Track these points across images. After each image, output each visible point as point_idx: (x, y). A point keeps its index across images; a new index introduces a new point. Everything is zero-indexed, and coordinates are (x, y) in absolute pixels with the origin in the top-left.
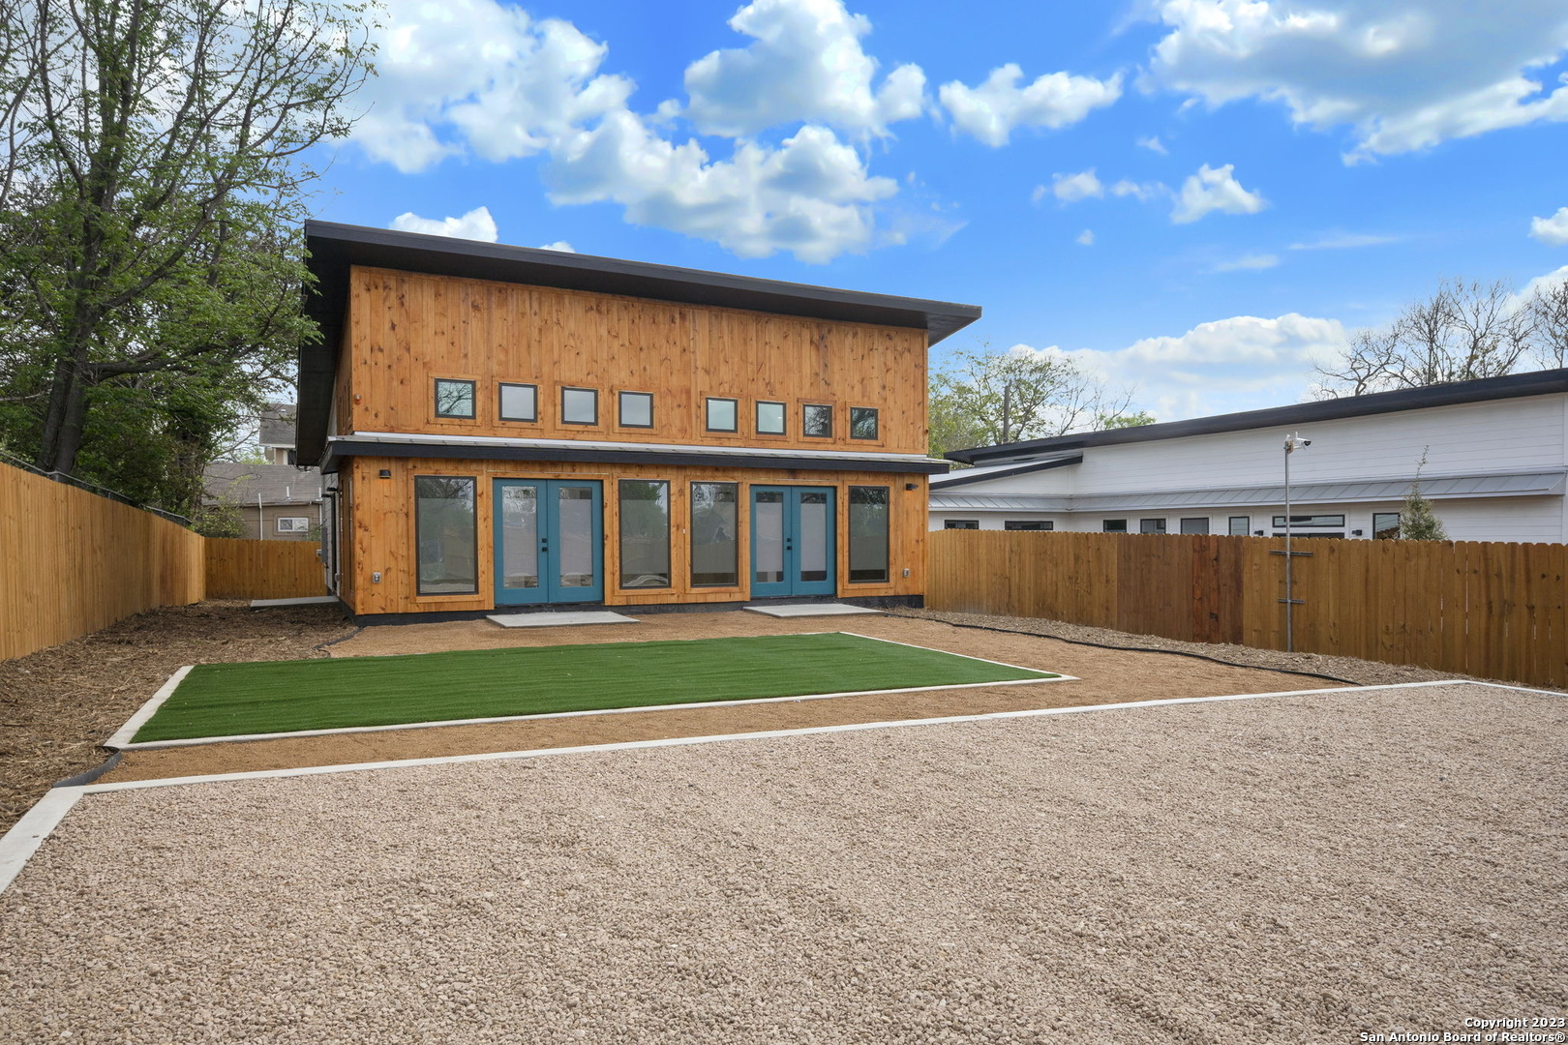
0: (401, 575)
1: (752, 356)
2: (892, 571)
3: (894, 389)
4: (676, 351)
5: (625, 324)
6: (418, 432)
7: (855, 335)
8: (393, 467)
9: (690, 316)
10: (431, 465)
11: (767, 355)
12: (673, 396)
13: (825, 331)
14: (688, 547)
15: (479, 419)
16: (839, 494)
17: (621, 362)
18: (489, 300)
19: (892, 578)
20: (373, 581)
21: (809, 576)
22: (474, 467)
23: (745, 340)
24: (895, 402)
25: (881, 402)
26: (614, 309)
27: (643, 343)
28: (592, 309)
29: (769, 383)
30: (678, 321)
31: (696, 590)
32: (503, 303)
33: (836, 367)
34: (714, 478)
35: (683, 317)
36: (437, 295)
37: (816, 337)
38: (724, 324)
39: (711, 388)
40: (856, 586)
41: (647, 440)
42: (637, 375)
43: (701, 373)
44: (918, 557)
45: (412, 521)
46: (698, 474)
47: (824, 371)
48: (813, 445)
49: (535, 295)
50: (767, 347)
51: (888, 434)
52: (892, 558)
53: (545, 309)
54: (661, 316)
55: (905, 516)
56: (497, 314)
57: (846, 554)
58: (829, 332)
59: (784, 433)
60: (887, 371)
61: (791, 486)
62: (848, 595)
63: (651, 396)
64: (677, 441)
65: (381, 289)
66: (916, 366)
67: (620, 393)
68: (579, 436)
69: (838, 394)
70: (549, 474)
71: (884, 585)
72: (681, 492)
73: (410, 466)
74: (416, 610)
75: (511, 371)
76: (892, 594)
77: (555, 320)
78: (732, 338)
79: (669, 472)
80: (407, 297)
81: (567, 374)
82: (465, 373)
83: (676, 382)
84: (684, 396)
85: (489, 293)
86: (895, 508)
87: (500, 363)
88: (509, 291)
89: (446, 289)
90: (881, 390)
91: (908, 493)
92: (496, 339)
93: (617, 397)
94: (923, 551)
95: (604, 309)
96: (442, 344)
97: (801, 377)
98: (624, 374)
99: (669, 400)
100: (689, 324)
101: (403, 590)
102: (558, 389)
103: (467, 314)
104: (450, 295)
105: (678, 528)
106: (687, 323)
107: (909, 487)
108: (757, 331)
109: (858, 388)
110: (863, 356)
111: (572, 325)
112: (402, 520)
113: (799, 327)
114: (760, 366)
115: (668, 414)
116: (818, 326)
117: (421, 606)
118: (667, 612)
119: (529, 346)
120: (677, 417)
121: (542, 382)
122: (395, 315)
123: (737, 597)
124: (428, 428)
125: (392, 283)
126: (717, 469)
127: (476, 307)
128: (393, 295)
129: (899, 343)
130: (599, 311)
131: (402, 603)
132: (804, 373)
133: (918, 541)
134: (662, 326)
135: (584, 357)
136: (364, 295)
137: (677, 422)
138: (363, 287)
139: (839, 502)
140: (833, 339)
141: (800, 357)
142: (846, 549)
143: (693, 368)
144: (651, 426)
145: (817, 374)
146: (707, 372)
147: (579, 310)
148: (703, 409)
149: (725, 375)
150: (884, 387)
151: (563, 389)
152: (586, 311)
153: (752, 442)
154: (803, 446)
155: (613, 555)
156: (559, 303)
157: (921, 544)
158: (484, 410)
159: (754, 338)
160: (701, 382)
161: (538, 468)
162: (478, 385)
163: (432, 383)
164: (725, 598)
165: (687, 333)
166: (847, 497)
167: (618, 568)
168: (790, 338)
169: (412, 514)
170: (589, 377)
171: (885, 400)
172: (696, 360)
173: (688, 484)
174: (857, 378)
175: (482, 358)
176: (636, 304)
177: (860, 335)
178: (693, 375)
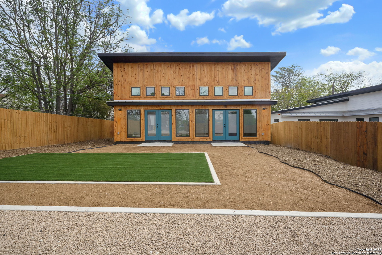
0: (124, 133)
1: (213, 74)
2: (258, 133)
3: (259, 80)
4: (192, 75)
5: (178, 69)
6: (128, 100)
7: (245, 66)
8: (122, 108)
9: (195, 66)
10: (130, 107)
11: (218, 74)
12: (190, 87)
13: (236, 66)
14: (194, 126)
15: (141, 96)
16: (240, 112)
17: (176, 79)
18: (144, 67)
19: (258, 135)
20: (118, 134)
21: (231, 135)
22: (140, 107)
23: (211, 71)
24: (259, 84)
25: (254, 84)
26: (175, 66)
27: (182, 74)
28: (169, 67)
29: (218, 82)
30: (192, 67)
31: (196, 138)
32: (147, 68)
33: (239, 75)
34: (202, 108)
35: (193, 66)
36: (132, 67)
37: (233, 67)
38: (205, 67)
39: (201, 84)
40: (246, 138)
41: (183, 99)
42: (180, 82)
43: (198, 80)
44: (267, 129)
45: (126, 120)
46: (197, 107)
47: (235, 77)
48: (232, 98)
49: (155, 65)
50: (218, 72)
51: (257, 93)
52: (258, 130)
53: (157, 68)
54: (187, 66)
55: (263, 117)
56: (146, 70)
57: (242, 129)
58: (237, 66)
59: (223, 95)
60: (256, 75)
61: (225, 110)
62: (243, 140)
63: (184, 87)
64: (191, 99)
65: (120, 67)
66: (266, 73)
67: (176, 87)
68: (165, 99)
69: (240, 83)
70: (158, 108)
71: (255, 138)
72: (193, 112)
73: (126, 108)
74: (127, 141)
75: (149, 84)
76: (258, 140)
77: (159, 70)
78: (207, 70)
79: (189, 107)
80: (125, 69)
81: (163, 83)
82: (138, 85)
83: (191, 83)
84: (193, 87)
85: (144, 66)
86: (259, 115)
87: (146, 82)
88: (148, 64)
89: (134, 66)
90: (254, 81)
91: (263, 111)
92: (145, 76)
93: (175, 88)
94: (269, 128)
95: (172, 66)
96: (133, 79)
97: (228, 79)
98: (177, 83)
99: (189, 88)
100: (195, 68)
101: (124, 136)
102: (160, 87)
103: (139, 71)
104: (135, 67)
105: (192, 121)
106: (194, 68)
107: (264, 109)
108: (214, 68)
109: (246, 81)
110: (248, 72)
111: (164, 71)
112: (124, 120)
113: (227, 65)
114: (215, 77)
115: (189, 92)
116: (234, 64)
117: (128, 140)
118: (189, 143)
119: (153, 77)
120: (191, 92)
121: (156, 86)
122: (123, 73)
123: (209, 140)
124: (129, 99)
125: (122, 66)
126: (203, 106)
127: (141, 69)
128: (122, 68)
129: (260, 67)
130: (171, 67)
131: (124, 139)
132: (229, 78)
133: (267, 125)
134: (187, 69)
135: (167, 79)
136: (116, 69)
137: (191, 94)
138: (116, 67)
139: (240, 114)
140: (238, 68)
141: (228, 74)
142: (242, 127)
143: (196, 79)
144: (184, 95)
145: (233, 78)
146: (200, 80)
147: (166, 67)
148: (199, 90)
149: (205, 80)
150: (255, 80)
151: (161, 87)
152: (167, 67)
153: (213, 98)
154: (229, 98)
155: (174, 129)
156: (160, 66)
157: (268, 125)
158: (142, 94)
159: (214, 69)
160: (198, 83)
161: (155, 107)
162: (141, 88)
163: (131, 88)
164: (205, 140)
165: (194, 70)
166: (243, 112)
167: (175, 132)
168: (225, 68)
169: (126, 118)
170: (168, 84)
171: (256, 84)
172: (197, 77)
173: (194, 110)
174: (246, 78)
175: (142, 81)
176: (180, 64)
177: (247, 66)
178: (196, 81)
